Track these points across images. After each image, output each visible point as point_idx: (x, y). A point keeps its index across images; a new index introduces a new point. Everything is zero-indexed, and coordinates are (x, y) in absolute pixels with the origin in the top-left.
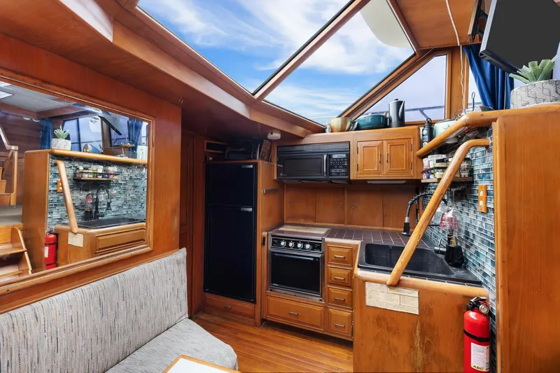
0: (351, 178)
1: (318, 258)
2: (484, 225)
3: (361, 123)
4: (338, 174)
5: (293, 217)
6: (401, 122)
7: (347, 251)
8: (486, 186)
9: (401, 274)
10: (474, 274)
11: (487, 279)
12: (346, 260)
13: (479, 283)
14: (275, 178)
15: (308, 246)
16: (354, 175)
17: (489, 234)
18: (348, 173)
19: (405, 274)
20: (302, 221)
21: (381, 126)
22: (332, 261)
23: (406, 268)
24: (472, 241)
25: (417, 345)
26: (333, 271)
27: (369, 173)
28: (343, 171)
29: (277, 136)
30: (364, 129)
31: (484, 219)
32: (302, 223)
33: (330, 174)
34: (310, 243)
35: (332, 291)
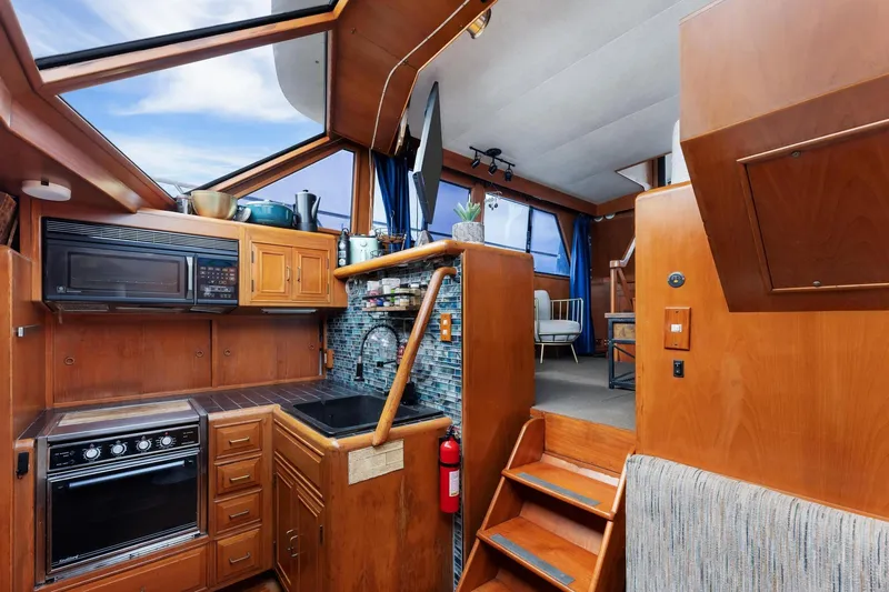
0: (241, 303)
1: (194, 457)
2: (446, 353)
3: (257, 213)
4: (217, 295)
5: (75, 392)
6: (314, 225)
7: (253, 426)
8: (451, 315)
9: (390, 425)
10: (432, 406)
11: (449, 407)
12: (252, 442)
13: (440, 414)
14: (37, 296)
15: (167, 441)
16: (245, 299)
17: (452, 362)
18: (236, 294)
19: (395, 424)
20: (107, 397)
21: (286, 224)
22: (225, 452)
23: (396, 417)
24: (429, 373)
25: (402, 503)
26: (228, 469)
27: (271, 295)
28: (226, 290)
29: (60, 191)
30: (261, 224)
31: (447, 348)
32: (106, 400)
33: (201, 294)
34: (170, 434)
35: (225, 506)
